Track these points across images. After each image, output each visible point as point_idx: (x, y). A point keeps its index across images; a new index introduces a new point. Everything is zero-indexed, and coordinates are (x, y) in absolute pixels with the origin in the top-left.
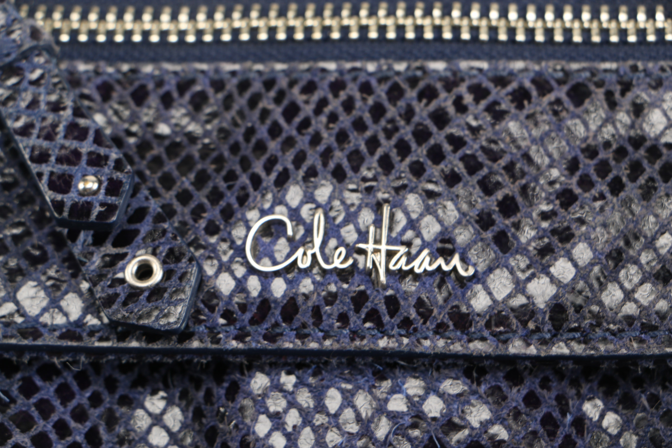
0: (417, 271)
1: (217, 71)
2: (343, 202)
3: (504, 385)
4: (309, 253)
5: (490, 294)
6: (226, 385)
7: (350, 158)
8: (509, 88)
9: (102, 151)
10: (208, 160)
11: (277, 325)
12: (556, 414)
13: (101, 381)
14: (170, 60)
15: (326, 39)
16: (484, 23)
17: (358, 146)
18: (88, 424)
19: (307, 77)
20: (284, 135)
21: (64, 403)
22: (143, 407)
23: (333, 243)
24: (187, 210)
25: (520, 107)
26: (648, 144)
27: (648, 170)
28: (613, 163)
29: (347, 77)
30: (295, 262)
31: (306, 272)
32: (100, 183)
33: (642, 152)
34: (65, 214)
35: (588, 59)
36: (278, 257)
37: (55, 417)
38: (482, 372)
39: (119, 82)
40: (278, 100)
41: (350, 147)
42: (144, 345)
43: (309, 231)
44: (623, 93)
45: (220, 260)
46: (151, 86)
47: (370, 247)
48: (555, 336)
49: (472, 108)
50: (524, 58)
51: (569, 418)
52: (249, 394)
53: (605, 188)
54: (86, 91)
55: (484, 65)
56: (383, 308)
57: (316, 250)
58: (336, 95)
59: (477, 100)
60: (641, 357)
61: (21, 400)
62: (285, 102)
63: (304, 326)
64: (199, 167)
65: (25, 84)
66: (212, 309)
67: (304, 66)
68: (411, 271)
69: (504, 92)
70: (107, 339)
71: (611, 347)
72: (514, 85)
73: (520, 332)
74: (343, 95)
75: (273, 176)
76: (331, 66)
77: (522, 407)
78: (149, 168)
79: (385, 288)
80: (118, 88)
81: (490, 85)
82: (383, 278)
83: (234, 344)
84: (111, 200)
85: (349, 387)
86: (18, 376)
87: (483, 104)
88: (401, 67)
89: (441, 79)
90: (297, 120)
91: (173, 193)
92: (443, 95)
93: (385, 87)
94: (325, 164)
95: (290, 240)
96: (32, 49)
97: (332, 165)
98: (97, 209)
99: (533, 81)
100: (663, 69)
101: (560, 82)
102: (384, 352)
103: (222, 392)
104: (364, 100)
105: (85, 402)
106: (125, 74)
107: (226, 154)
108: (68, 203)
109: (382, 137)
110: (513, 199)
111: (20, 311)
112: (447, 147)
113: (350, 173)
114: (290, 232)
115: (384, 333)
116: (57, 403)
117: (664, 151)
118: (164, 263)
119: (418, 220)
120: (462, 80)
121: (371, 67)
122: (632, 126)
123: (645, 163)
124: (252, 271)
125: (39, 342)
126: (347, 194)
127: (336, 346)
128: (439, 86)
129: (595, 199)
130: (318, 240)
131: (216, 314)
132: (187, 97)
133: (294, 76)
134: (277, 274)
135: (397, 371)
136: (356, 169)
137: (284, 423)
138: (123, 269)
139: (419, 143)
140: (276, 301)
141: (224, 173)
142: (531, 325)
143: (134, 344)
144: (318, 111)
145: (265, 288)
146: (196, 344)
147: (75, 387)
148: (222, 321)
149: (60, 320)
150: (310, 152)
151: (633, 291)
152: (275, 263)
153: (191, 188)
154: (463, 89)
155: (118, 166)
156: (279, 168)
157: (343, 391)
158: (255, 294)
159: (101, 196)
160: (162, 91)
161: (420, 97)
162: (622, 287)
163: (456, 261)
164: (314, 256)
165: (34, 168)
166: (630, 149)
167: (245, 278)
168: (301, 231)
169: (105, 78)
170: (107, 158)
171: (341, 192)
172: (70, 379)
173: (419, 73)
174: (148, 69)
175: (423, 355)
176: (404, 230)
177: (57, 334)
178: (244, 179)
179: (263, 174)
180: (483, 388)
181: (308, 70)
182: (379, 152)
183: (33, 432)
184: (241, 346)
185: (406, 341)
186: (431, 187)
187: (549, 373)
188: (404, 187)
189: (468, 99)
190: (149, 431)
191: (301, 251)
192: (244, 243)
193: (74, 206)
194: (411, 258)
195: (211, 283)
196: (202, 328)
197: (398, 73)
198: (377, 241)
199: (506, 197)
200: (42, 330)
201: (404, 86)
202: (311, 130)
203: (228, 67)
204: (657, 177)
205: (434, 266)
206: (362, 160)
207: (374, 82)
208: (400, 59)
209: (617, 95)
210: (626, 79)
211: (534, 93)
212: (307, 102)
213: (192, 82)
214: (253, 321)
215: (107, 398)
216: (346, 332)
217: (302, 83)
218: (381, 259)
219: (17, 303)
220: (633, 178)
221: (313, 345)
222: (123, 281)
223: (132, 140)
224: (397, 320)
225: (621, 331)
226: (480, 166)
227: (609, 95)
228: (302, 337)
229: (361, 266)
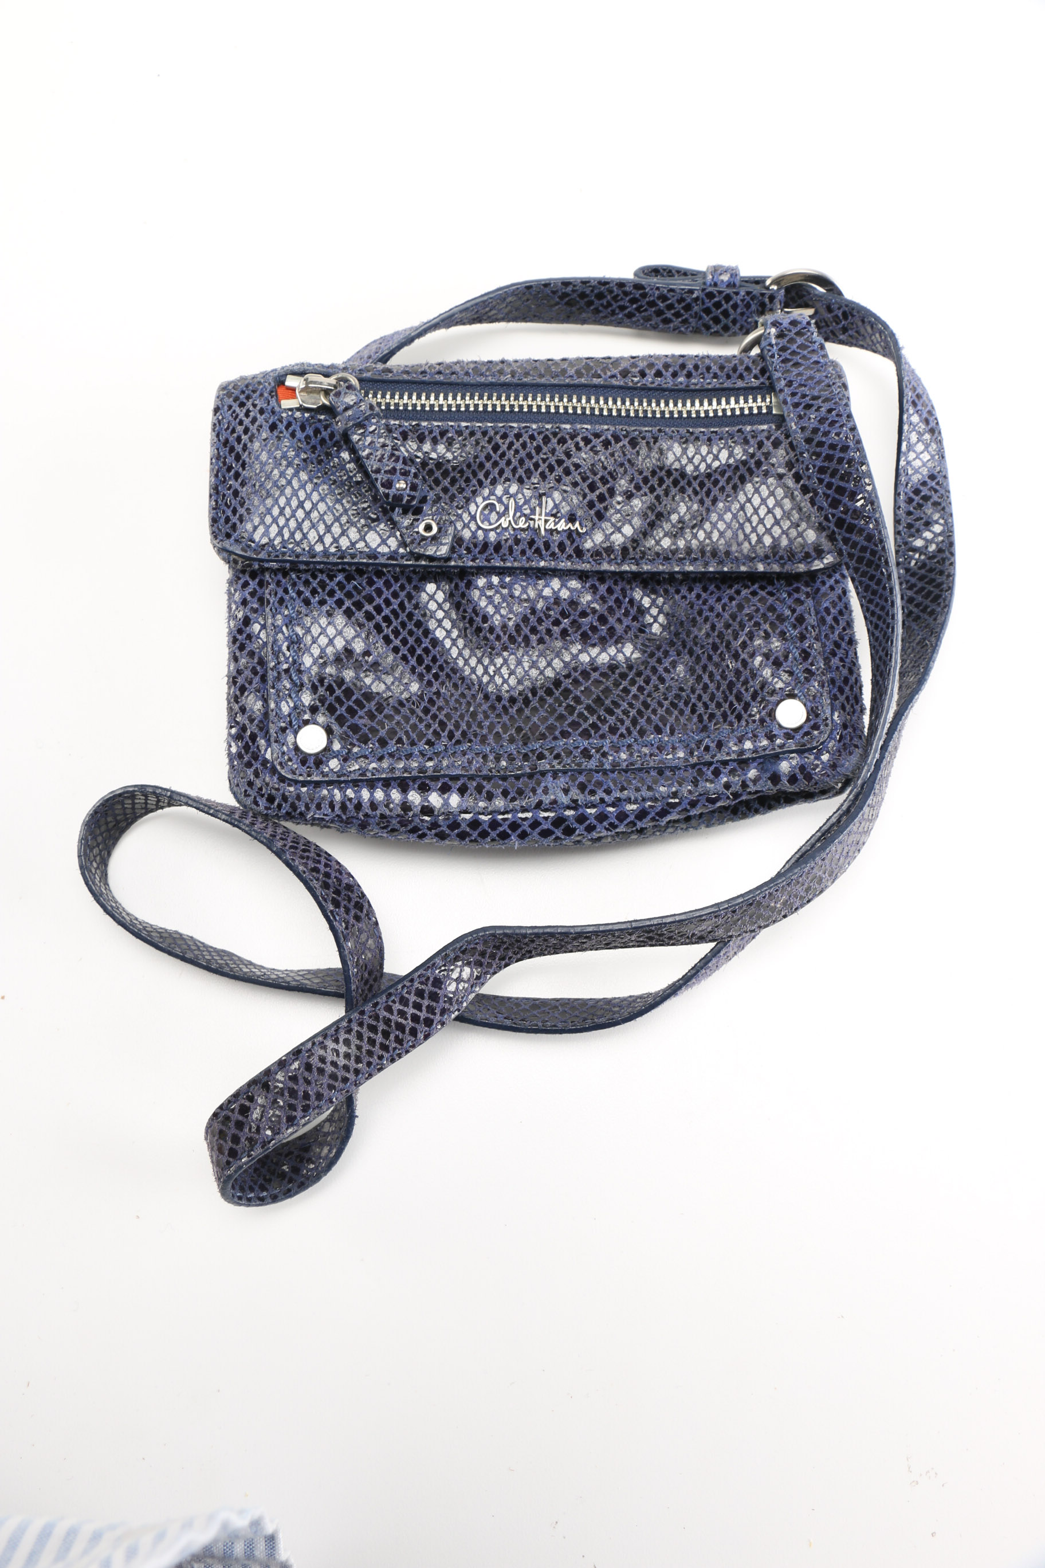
0: (559, 529)
1: (459, 426)
2: (523, 495)
3: (597, 584)
4: (508, 520)
5: (593, 541)
6: (465, 581)
7: (526, 472)
8: (601, 439)
9: (407, 468)
10: (456, 472)
11: (491, 554)
12: (621, 597)
13: (405, 578)
14: (435, 420)
15: (512, 411)
16: (588, 405)
17: (529, 467)
18: (399, 600)
19: (503, 430)
20: (493, 460)
21: (388, 590)
22: (425, 591)
23: (518, 514)
24: (447, 497)
25: (606, 448)
26: (666, 468)
27: (667, 482)
28: (650, 478)
29: (523, 431)
30: (500, 524)
31: (506, 529)
32: (407, 485)
33: (664, 472)
34: (390, 500)
35: (637, 425)
36: (492, 521)
37: (384, 597)
38: (587, 577)
39: (410, 430)
40: (489, 442)
41: (526, 467)
42: (428, 563)
43: (507, 508)
44: (655, 443)
45: (463, 522)
46: (427, 433)
47: (537, 517)
48: (622, 561)
49: (583, 449)
50: (607, 424)
51: (627, 599)
52: (477, 587)
53: (647, 490)
54: (395, 435)
55: (589, 427)
56: (542, 547)
57: (511, 518)
58: (518, 440)
59: (586, 445)
60: (663, 572)
61: (368, 588)
62: (493, 443)
63: (505, 555)
64: (452, 475)
65: (367, 433)
66: (460, 546)
67: (501, 425)
68: (556, 529)
69: (599, 441)
70: (410, 560)
71: (649, 567)
72: (603, 437)
73: (607, 559)
74: (521, 440)
75: (489, 480)
76: (515, 425)
77: (606, 594)
78: (428, 475)
79: (543, 537)
80: (410, 433)
81: (592, 437)
82: (543, 532)
83: (471, 564)
84: (413, 493)
85: (525, 584)
86: (366, 576)
87: (589, 446)
88: (548, 426)
89: (568, 434)
90: (499, 452)
91: (440, 488)
92: (570, 442)
93: (541, 437)
94: (514, 475)
95: (498, 513)
96: (370, 415)
97: (517, 476)
98: (406, 498)
99: (612, 436)
100: (673, 432)
101: (625, 436)
102: (543, 568)
103: (463, 585)
104: (532, 443)
105: (398, 589)
106: (413, 426)
107: (465, 468)
108: (391, 495)
109: (540, 462)
110: (604, 494)
111: (367, 545)
112: (572, 468)
113: (526, 480)
114: (498, 509)
115: (543, 559)
116: (384, 589)
117: (674, 472)
118: (438, 524)
119: (559, 504)
120: (579, 434)
121: (534, 426)
122: (659, 460)
123: (665, 478)
124: (479, 528)
125: (377, 561)
126: (525, 490)
127: (520, 565)
128: (567, 437)
129: (642, 496)
130: (511, 513)
131: (462, 549)
132: (445, 439)
133: (497, 429)
134: (492, 530)
135: (547, 577)
136: (529, 478)
137: (494, 601)
138: (418, 527)
139: (559, 466)
140: (491, 543)
141: (464, 478)
142: (612, 557)
143: (423, 563)
144: (509, 448)
145: (486, 536)
146: (453, 563)
147: (393, 582)
148: (465, 552)
149: (386, 550)
150: (506, 469)
151: (660, 541)
152: (490, 524)
153: (448, 486)
154: (579, 439)
155: (416, 476)
156: (491, 476)
157: (522, 586)
158: (481, 538)
159: (408, 491)
160: (432, 436)
161: (559, 443)
162: (655, 539)
163: (577, 525)
164: (510, 521)
165: (374, 476)
166: (658, 471)
167: (476, 531)
168: (503, 508)
169: (404, 428)
170: (410, 472)
171: (522, 489)
172: (390, 577)
173: (557, 430)
174: (424, 424)
175: (561, 570)
176: (552, 509)
177: (386, 557)
178: (474, 482)
179: (484, 480)
180: (588, 585)
181: (503, 427)
182: (540, 470)
183: (374, 604)
184: (474, 564)
185: (553, 563)
186: (564, 488)
187: (617, 577)
188: (552, 487)
189: (582, 444)
190: (428, 603)
191: (503, 518)
192: (476, 514)
193: (394, 496)
194: (556, 524)
195: (460, 534)
196: (455, 555)
197: (547, 430)
198: (540, 515)
199: (600, 494)
200: (378, 555)
201: (551, 437)
202: (506, 458)
203: (464, 424)
204: (671, 485)
205: (567, 527)
206: (531, 473)
207: (536, 434)
208: (548, 423)
209: (652, 444)
210: (656, 436)
211: (613, 442)
212: (503, 443)
213: (447, 431)
214: (480, 553)
215: (408, 587)
216: (524, 558)
217: (501, 434)
218: (542, 523)
219: (365, 542)
220: (660, 485)
221: (509, 564)
222: (418, 533)
223: (418, 460)
224: (549, 553)
225: (654, 559)
226: (588, 478)
227: (648, 443)
228: (504, 560)
229: (532, 526)
